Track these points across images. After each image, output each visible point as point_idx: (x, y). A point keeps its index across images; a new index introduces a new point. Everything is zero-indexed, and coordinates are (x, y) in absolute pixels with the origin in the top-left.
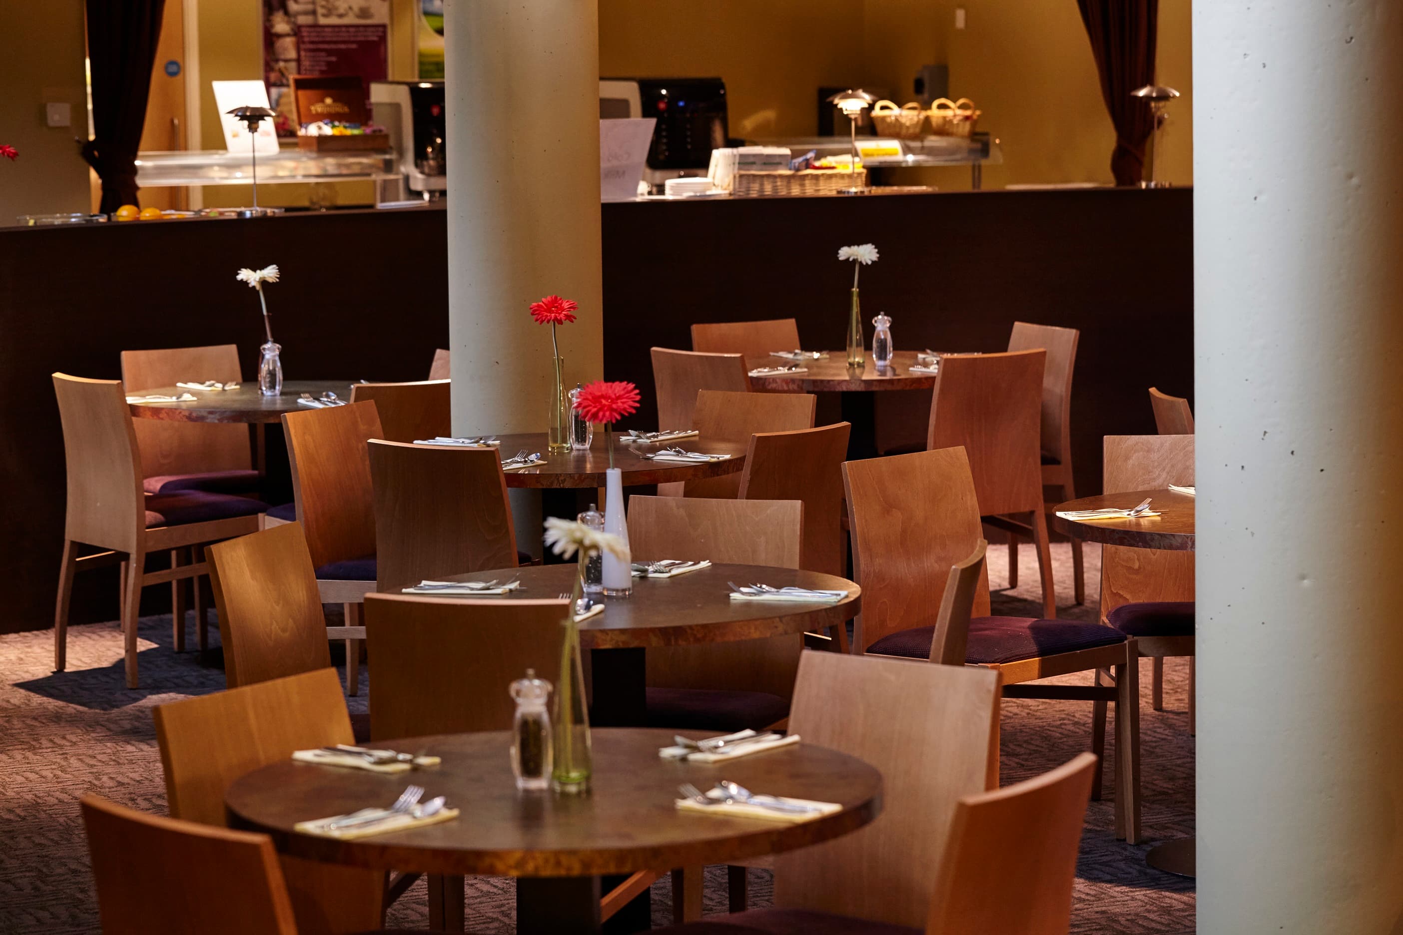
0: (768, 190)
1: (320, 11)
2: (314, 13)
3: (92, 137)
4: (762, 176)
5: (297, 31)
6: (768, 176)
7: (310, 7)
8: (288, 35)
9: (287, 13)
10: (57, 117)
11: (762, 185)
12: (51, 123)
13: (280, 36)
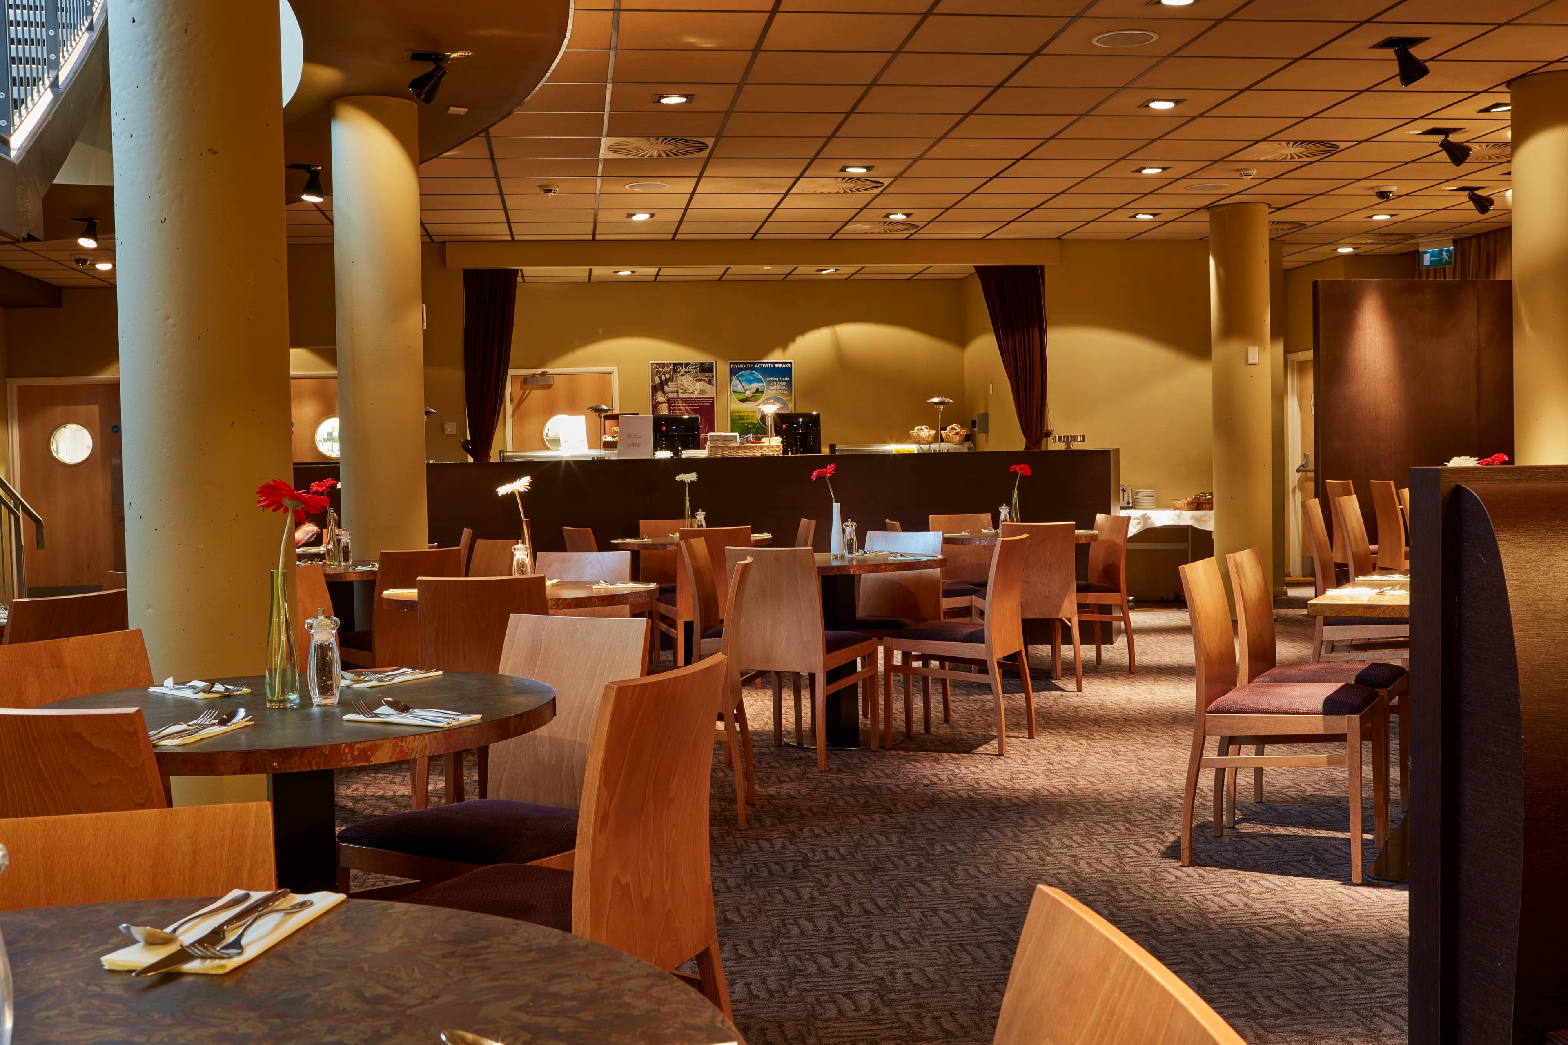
0: (726, 454)
1: (680, 391)
2: (677, 392)
3: (469, 438)
4: (723, 447)
5: (669, 401)
6: (726, 447)
7: (676, 389)
8: (664, 403)
9: (663, 392)
10: (449, 429)
11: (723, 451)
12: (446, 432)
13: (660, 403)
